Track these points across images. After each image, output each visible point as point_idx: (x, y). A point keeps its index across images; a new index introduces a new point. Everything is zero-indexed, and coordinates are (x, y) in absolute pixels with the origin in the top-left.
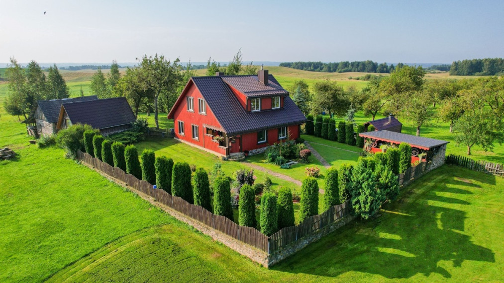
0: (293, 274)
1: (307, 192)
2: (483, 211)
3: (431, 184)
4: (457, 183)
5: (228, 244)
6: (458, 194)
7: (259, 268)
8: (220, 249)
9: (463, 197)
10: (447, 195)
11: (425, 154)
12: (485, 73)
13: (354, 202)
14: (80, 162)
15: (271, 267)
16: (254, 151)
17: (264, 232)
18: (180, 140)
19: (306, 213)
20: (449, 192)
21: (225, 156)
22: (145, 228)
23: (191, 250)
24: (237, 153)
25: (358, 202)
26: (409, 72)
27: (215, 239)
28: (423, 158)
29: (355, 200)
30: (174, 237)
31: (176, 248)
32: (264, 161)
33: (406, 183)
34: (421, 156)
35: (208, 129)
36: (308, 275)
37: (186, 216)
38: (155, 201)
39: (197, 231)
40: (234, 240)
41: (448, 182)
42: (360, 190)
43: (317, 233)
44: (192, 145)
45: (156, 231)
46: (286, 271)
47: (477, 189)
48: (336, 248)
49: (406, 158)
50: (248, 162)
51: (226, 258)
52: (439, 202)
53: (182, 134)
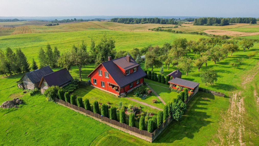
0: (160, 143)
1: (160, 115)
2: (211, 112)
3: (195, 102)
4: (203, 100)
5: (136, 136)
6: (204, 105)
7: (149, 143)
8: (134, 137)
9: (205, 106)
10: (200, 106)
11: (192, 90)
12: (208, 24)
13: (173, 115)
14: (57, 103)
15: (153, 142)
16: (128, 91)
17: (149, 131)
18: (94, 86)
19: (160, 122)
20: (201, 105)
21: (119, 95)
22: (103, 132)
23: (124, 139)
24: (123, 93)
25: (175, 115)
26: (181, 41)
27: (131, 134)
28: (192, 91)
29: (174, 115)
30: (116, 135)
31: (118, 139)
32: (134, 96)
33: (187, 103)
34: (191, 91)
35: (109, 84)
36: (164, 143)
37: (117, 126)
38: (102, 121)
39: (123, 131)
40: (139, 134)
41: (200, 100)
42: (175, 112)
43: (163, 128)
44: (101, 89)
45: (108, 133)
46: (157, 143)
47: (209, 102)
48: (170, 132)
49: (187, 93)
50: (128, 97)
51: (137, 140)
52: (198, 110)
53: (96, 84)
